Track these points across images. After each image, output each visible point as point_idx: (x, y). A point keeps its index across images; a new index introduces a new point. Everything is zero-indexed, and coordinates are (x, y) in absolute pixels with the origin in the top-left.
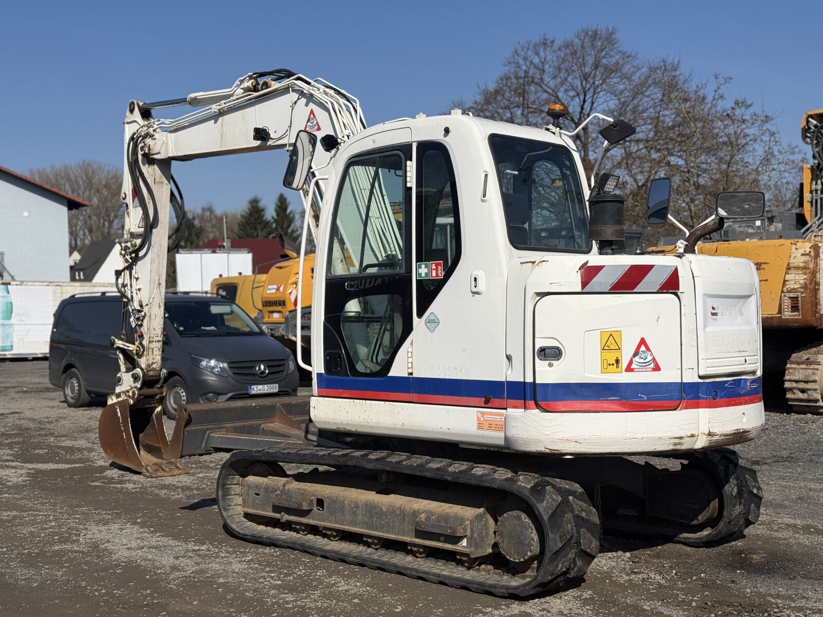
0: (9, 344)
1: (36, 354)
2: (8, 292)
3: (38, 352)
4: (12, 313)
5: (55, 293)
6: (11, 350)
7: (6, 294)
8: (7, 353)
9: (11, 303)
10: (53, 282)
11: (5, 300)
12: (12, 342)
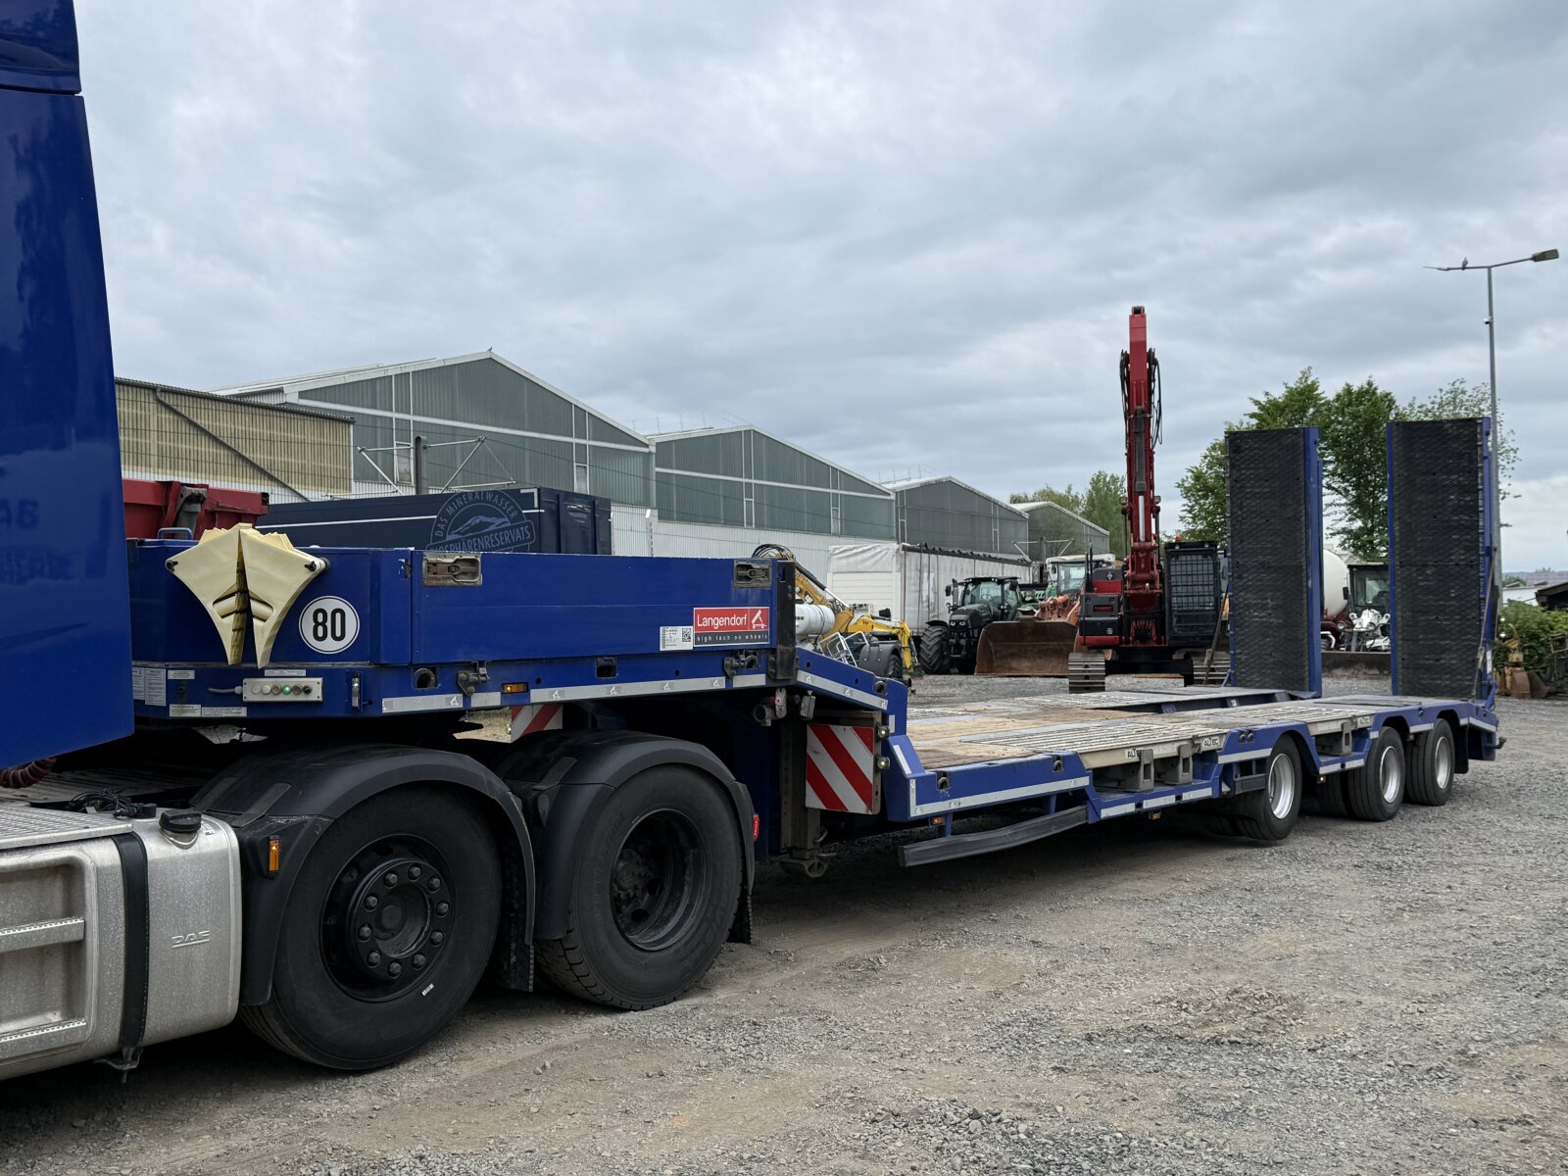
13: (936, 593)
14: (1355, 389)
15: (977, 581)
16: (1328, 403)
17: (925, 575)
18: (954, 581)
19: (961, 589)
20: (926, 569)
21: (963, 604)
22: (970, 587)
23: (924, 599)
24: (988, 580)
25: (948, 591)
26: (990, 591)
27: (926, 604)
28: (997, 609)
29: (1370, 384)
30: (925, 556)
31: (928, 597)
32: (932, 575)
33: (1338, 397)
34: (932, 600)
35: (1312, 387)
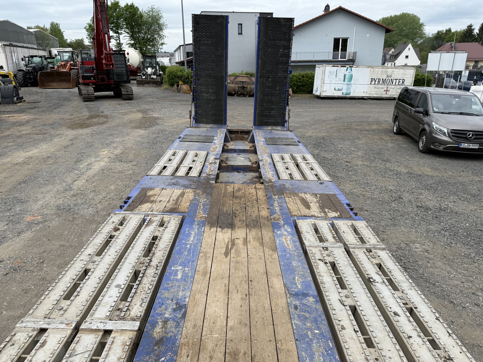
0: (349, 92)
1: (359, 97)
2: (352, 71)
3: (360, 96)
4: (352, 79)
5: (370, 71)
6: (350, 94)
7: (350, 71)
8: (348, 96)
9: (352, 75)
10: (370, 66)
11: (350, 74)
12: (350, 91)
13: (18, 60)
14: (129, 4)
15: (32, 57)
16: (122, 7)
17: (13, 54)
18: (24, 56)
19: (27, 59)
20: (13, 52)
21: (29, 64)
22: (30, 58)
23: (14, 62)
24: (36, 56)
25: (22, 60)
26: (37, 60)
27: (15, 64)
28: (41, 66)
29: (133, 4)
30: (12, 48)
31: (16, 61)
32: (15, 54)
33: (125, 6)
34: (17, 62)
35: (118, 3)
